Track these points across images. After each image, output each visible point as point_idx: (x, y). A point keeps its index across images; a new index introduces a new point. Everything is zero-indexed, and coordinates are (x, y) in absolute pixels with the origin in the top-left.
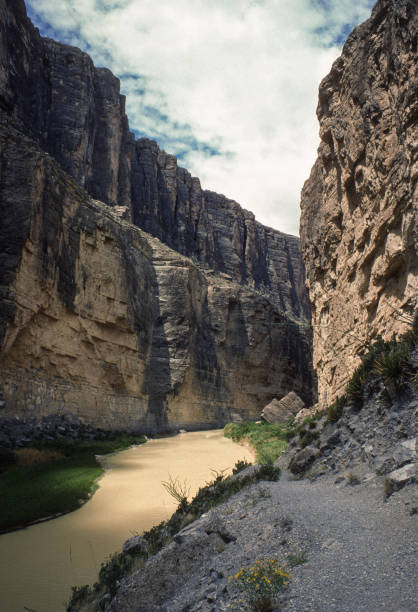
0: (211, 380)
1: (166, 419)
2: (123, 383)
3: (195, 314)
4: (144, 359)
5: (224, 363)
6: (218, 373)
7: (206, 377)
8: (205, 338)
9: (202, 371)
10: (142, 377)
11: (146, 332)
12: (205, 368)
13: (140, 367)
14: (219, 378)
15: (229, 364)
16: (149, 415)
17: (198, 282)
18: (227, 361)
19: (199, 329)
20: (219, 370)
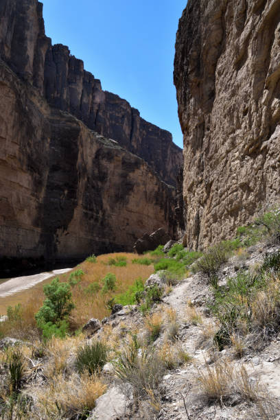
0: (96, 220)
1: (56, 250)
2: (14, 215)
3: (85, 165)
4: (37, 197)
5: (108, 208)
6: (103, 215)
7: (92, 217)
8: (93, 187)
9: (90, 212)
10: (34, 212)
11: (41, 175)
12: (92, 210)
13: (33, 204)
14: (104, 219)
15: (112, 208)
16: (40, 245)
17: (89, 140)
18: (110, 207)
19: (88, 178)
20: (104, 212)
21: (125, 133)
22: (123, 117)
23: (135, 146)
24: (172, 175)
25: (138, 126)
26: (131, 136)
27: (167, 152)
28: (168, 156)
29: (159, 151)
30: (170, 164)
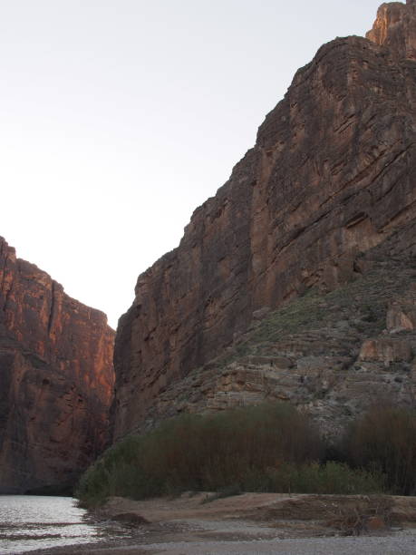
5: (32, 437)
6: (27, 446)
14: (27, 450)
20: (28, 442)
21: (42, 323)
22: (41, 298)
23: (54, 339)
24: (102, 379)
25: (60, 308)
26: (49, 325)
27: (97, 343)
28: (100, 351)
29: (86, 344)
30: (102, 362)
